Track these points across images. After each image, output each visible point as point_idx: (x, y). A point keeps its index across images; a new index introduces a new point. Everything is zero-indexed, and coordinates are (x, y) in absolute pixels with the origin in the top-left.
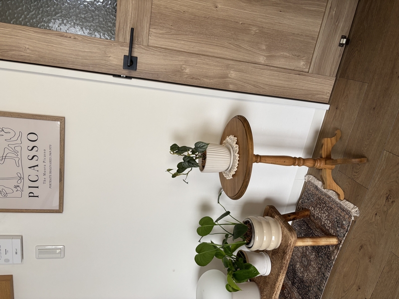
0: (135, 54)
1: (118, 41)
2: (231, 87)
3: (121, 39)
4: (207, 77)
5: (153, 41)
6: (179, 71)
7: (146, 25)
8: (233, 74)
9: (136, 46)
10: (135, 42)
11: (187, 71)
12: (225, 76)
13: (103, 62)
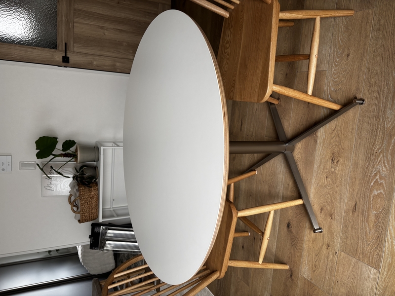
0: (68, 56)
1: (59, 50)
2: (118, 70)
3: (60, 49)
4: (105, 66)
5: (76, 49)
6: (91, 63)
7: (72, 43)
8: (118, 64)
9: (68, 52)
10: (67, 50)
11: (95, 63)
12: (114, 65)
13: (52, 59)
